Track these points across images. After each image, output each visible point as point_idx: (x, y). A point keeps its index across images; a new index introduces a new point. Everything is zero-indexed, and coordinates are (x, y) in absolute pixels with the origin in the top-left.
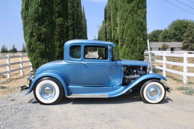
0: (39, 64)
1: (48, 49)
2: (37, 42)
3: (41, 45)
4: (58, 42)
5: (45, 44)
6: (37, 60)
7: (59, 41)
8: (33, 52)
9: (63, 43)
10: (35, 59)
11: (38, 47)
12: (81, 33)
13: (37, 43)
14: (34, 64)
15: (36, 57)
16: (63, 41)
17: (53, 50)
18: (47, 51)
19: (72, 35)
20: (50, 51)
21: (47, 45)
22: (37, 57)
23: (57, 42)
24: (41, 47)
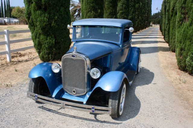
0: (41, 45)
1: (53, 22)
2: (37, 10)
3: (43, 15)
4: (93, 12)
5: (49, 13)
6: (38, 38)
7: (93, 10)
8: (35, 27)
9: (100, 13)
10: (36, 37)
11: (39, 19)
12: (141, 3)
13: (37, 12)
14: (36, 44)
15: (38, 35)
16: (99, 11)
17: (63, 25)
18: (52, 25)
19: (125, 4)
20: (58, 25)
21: (51, 15)
22: (40, 34)
23: (91, 12)
24: (42, 18)
